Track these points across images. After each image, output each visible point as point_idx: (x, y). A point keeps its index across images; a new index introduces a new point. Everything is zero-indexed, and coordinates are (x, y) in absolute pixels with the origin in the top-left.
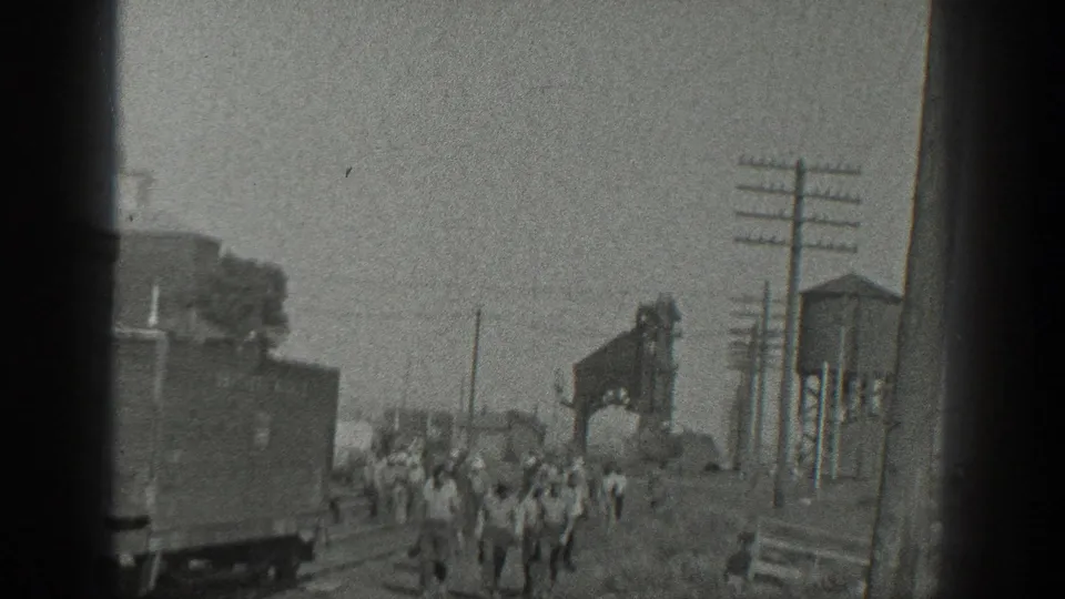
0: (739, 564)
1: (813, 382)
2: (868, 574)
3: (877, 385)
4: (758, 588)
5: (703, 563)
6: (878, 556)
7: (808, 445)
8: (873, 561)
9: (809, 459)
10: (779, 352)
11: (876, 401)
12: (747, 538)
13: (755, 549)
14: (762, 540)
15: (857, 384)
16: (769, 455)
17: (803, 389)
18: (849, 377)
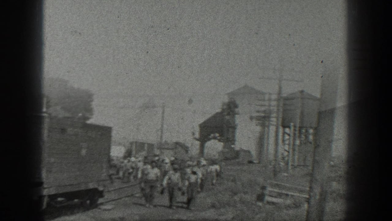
0: (261, 198)
1: (287, 130)
2: (308, 201)
3: (311, 131)
4: (268, 206)
5: (248, 197)
6: (312, 194)
7: (286, 153)
8: (310, 195)
9: (286, 159)
10: (275, 119)
11: (311, 137)
12: (264, 188)
13: (266, 192)
14: (269, 189)
15: (304, 131)
16: (271, 157)
17: (284, 133)
18: (301, 128)
